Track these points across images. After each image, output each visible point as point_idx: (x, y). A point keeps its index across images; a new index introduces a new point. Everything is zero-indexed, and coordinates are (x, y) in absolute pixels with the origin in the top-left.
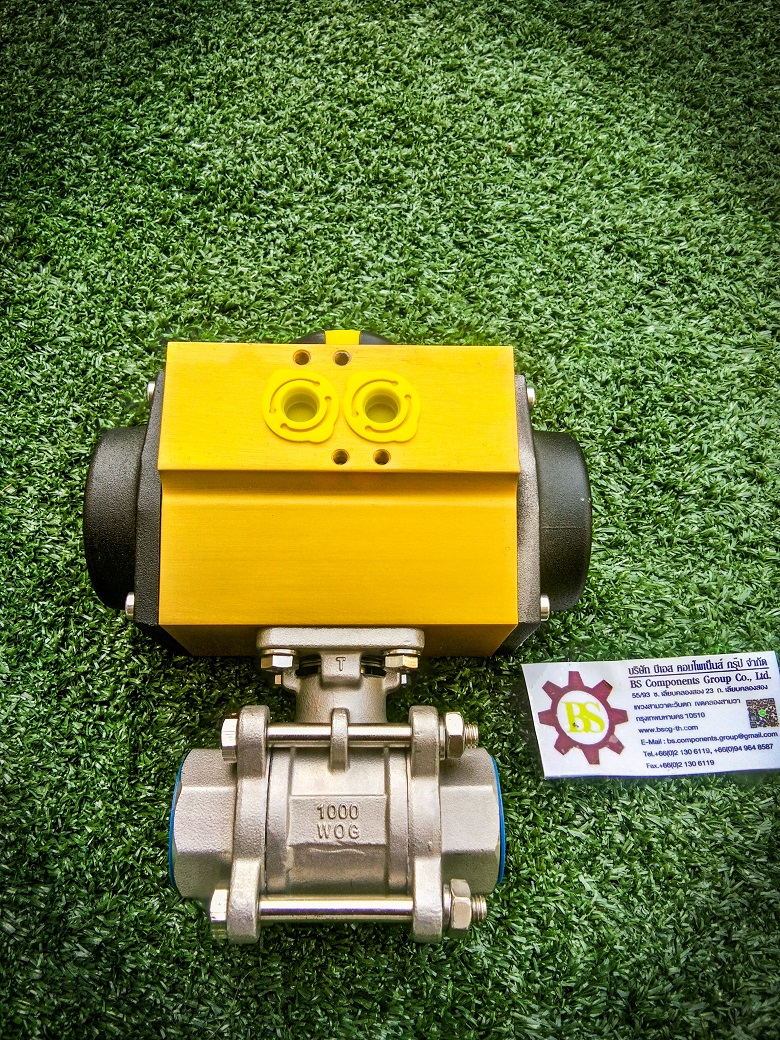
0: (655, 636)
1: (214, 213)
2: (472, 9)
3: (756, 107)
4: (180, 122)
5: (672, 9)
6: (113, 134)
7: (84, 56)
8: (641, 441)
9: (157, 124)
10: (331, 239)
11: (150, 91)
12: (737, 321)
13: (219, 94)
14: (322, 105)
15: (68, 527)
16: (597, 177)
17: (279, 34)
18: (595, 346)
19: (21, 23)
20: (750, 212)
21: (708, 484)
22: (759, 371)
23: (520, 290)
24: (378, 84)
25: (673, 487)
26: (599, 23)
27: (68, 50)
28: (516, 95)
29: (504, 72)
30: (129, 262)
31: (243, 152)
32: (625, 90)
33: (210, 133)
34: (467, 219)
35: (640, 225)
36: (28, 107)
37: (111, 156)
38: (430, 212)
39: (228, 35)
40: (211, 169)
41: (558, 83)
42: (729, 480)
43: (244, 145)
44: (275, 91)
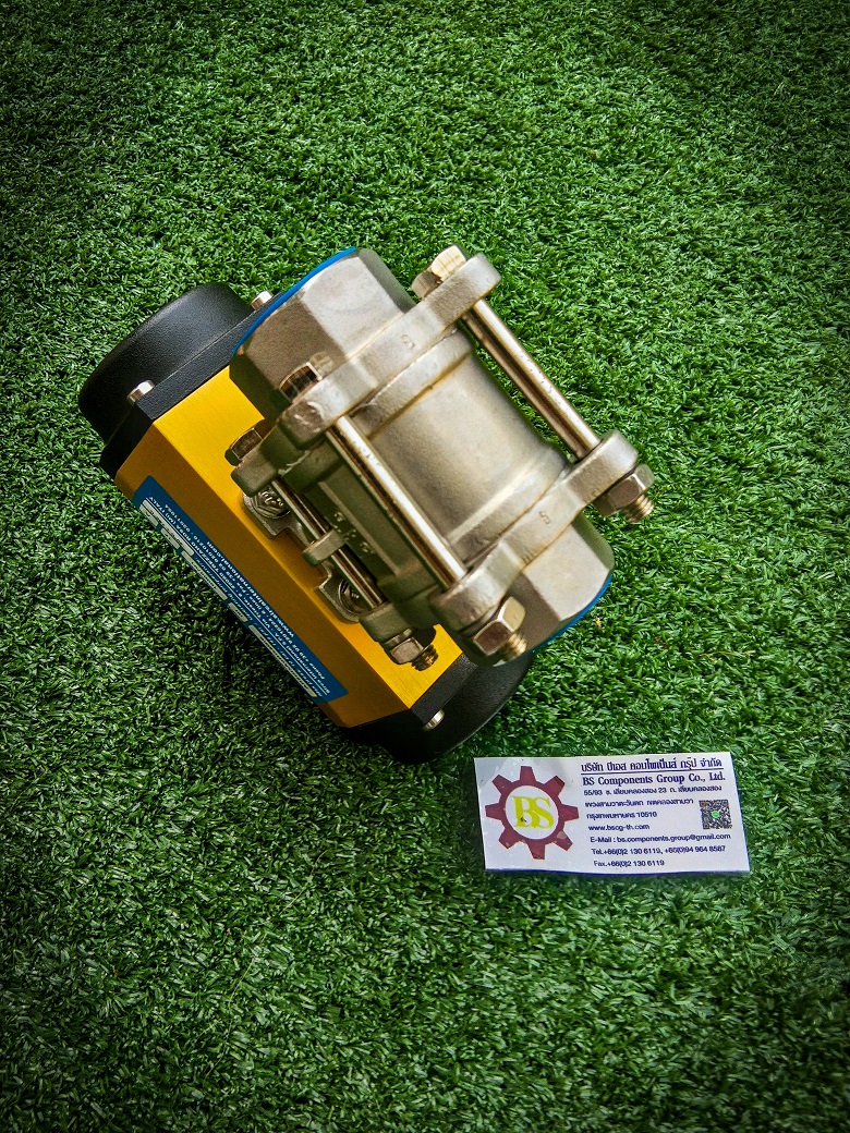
0: (712, 591)
1: (315, 201)
2: (564, 29)
3: (832, 127)
4: (286, 120)
5: (756, 37)
6: (224, 128)
7: (198, 58)
8: (707, 419)
9: (265, 121)
10: (423, 228)
11: (259, 92)
13: (323, 97)
16: (676, 184)
17: (381, 45)
18: (669, 333)
20: (822, 221)
21: (770, 460)
22: (823, 362)
23: (599, 280)
24: (472, 93)
25: (736, 461)
26: (685, 46)
27: (184, 52)
28: (602, 108)
29: (592, 87)
30: (235, 241)
31: (344, 149)
32: (707, 107)
33: (314, 130)
34: (552, 216)
35: (716, 228)
36: (146, 101)
37: (221, 147)
38: (517, 208)
39: (333, 45)
40: (313, 162)
41: (643, 99)
42: (790, 458)
43: (345, 143)
44: (375, 96)
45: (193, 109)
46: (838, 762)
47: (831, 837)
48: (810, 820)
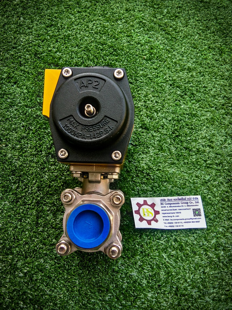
0: (183, 189)
2: (134, 20)
3: (211, 49)
4: (54, 47)
5: (189, 22)
6: (35, 50)
7: (27, 29)
8: (180, 136)
9: (48, 48)
11: (46, 39)
12: (206, 105)
13: (65, 40)
14: (93, 44)
15: (20, 156)
16: (168, 66)
17: (82, 25)
18: (167, 111)
19: (10, 19)
20: (209, 76)
21: (198, 148)
22: (212, 118)
23: (147, 95)
24: (109, 39)
25: (188, 149)
26: (169, 25)
27: (23, 27)
28: (146, 44)
29: (143, 37)
30: (39, 84)
31: (71, 56)
32: (176, 43)
33: (62, 51)
34: (133, 76)
35: (180, 79)
37: (34, 56)
39: (67, 25)
40: (62, 60)
41: (158, 41)
42: (204, 147)
43: (72, 54)
44: (80, 40)
45: (26, 44)
46: (222, 240)
47: (221, 264)
48: (215, 259)
